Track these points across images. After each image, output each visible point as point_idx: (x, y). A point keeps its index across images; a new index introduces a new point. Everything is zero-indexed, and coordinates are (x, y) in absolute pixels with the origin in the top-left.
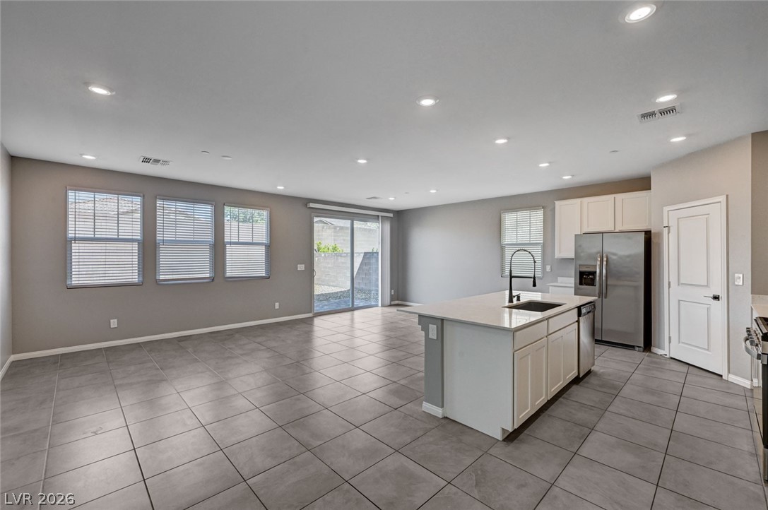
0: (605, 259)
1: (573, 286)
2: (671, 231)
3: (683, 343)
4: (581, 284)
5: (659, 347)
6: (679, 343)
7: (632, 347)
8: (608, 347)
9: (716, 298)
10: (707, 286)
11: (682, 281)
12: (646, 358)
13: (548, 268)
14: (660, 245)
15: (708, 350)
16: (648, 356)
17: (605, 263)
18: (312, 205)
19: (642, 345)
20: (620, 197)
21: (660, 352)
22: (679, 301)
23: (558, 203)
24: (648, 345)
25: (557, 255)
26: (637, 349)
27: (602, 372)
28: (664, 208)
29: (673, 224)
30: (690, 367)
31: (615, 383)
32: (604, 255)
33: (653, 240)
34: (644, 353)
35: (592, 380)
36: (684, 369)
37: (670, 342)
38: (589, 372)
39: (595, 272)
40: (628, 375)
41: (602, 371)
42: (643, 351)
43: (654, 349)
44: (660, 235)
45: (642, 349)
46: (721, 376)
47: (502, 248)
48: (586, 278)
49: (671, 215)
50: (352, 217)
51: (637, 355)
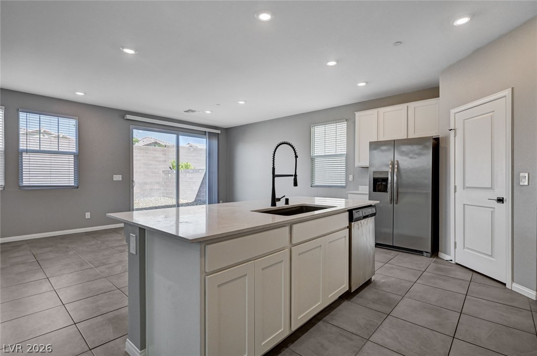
0: (396, 166)
1: (368, 193)
2: (457, 134)
3: (467, 248)
4: (375, 190)
5: (445, 253)
6: (464, 248)
7: (420, 253)
8: (398, 253)
9: (501, 200)
10: (491, 188)
11: (467, 185)
12: (432, 264)
13: (351, 177)
14: (447, 150)
15: (491, 256)
16: (434, 262)
17: (396, 170)
18: (128, 117)
19: (429, 251)
20: (412, 105)
21: (447, 257)
22: (464, 205)
23: (358, 114)
24: (435, 250)
25: (357, 164)
26: (425, 254)
27: (383, 283)
28: (451, 110)
29: (459, 127)
30: (474, 274)
31: (392, 296)
32: (395, 163)
33: (441, 145)
34: (431, 259)
35: (367, 293)
36: (468, 276)
37: (455, 248)
38: (368, 283)
39: (387, 179)
40: (408, 285)
41: (383, 281)
42: (431, 257)
43: (441, 255)
44: (447, 139)
45: (429, 255)
46: (505, 284)
47: (312, 160)
48: (379, 184)
49: (458, 117)
50: (178, 131)
51: (425, 261)
